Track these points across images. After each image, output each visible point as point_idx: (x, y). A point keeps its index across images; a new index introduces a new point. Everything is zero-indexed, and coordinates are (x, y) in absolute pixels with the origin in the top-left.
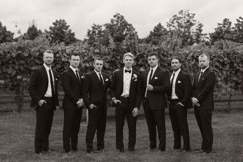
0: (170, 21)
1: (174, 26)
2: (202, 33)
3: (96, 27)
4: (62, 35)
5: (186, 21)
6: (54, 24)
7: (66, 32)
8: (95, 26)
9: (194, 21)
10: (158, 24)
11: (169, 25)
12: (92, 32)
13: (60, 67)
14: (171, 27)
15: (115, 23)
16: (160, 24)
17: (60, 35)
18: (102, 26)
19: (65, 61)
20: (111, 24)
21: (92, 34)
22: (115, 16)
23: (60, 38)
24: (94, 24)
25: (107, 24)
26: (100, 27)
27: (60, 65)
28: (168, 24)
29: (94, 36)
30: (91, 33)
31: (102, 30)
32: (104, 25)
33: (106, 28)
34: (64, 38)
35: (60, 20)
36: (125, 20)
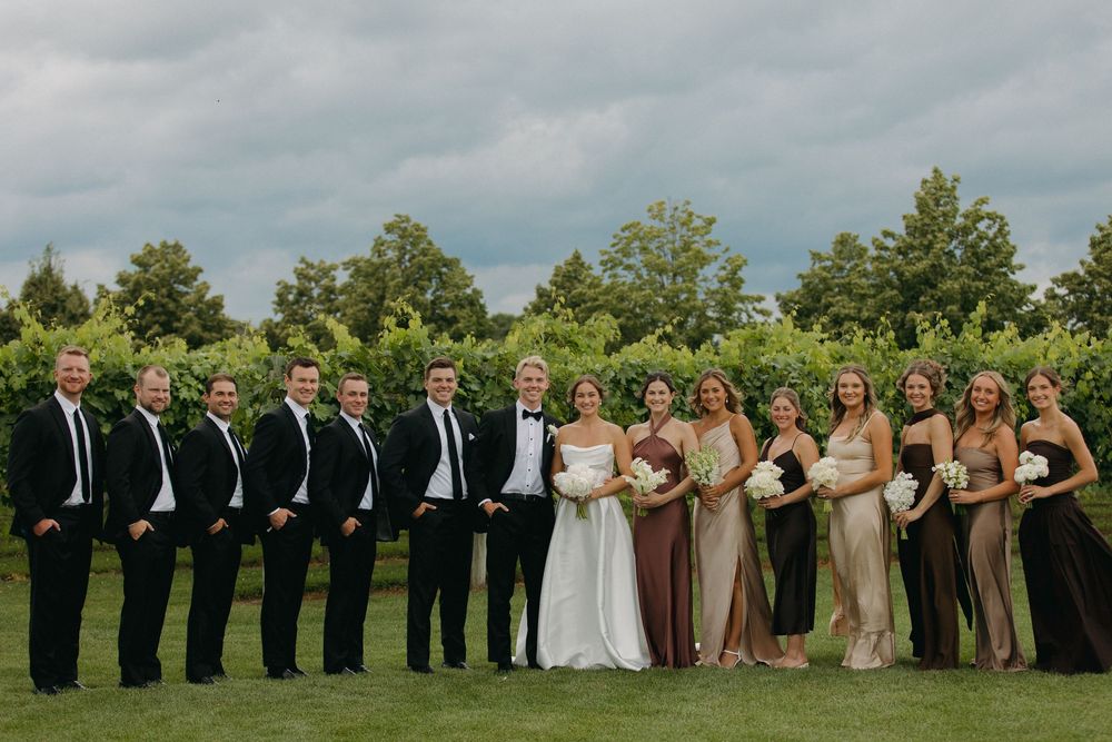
0: (613, 246)
1: (629, 268)
2: (743, 292)
3: (312, 273)
4: (171, 306)
5: (678, 244)
6: (137, 261)
7: (187, 293)
8: (311, 266)
9: (709, 244)
10: (569, 256)
11: (610, 264)
12: (295, 291)
13: (172, 422)
14: (619, 270)
15: (391, 254)
16: (577, 257)
17: (163, 306)
18: (334, 268)
19: (189, 399)
20: (375, 260)
21: (297, 302)
22: (389, 229)
23: (163, 318)
24: (303, 260)
25: (354, 262)
26: (326, 272)
27: (172, 414)
28: (606, 257)
29: (303, 308)
30: (291, 297)
31: (338, 284)
32: (346, 265)
33: (352, 276)
34: (179, 320)
35: (164, 245)
36: (430, 243)
